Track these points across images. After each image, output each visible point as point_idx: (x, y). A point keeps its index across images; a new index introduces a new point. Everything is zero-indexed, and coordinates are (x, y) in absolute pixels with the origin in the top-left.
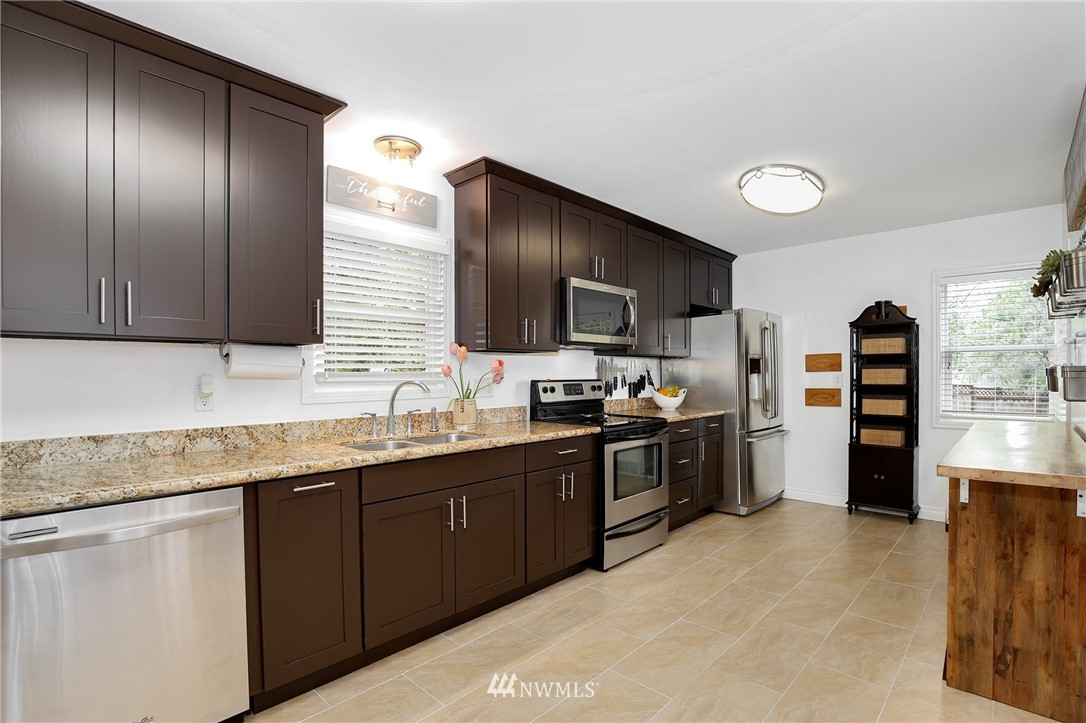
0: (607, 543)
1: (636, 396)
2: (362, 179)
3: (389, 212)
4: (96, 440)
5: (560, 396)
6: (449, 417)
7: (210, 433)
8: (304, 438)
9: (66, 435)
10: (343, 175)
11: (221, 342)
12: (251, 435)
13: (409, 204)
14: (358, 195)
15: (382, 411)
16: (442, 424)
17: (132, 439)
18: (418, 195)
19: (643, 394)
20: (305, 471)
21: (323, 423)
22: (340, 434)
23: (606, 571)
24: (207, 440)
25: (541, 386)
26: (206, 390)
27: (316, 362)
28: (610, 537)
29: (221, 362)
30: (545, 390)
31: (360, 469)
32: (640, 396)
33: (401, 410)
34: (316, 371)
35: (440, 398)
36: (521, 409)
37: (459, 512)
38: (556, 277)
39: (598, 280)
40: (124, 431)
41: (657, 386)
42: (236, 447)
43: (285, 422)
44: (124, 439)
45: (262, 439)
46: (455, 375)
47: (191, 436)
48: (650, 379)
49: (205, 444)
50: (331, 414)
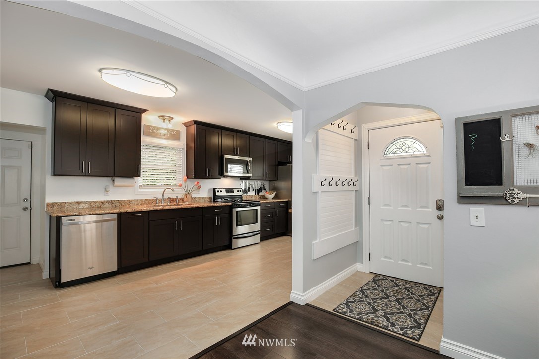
0: (233, 240)
1: (258, 194)
2: (155, 127)
3: (163, 137)
4: (79, 203)
5: (224, 193)
6: (182, 200)
7: (108, 202)
8: (135, 204)
9: (71, 201)
10: (149, 127)
11: (112, 177)
12: (120, 203)
13: (170, 134)
14: (154, 132)
15: (160, 197)
16: (181, 201)
17: (87, 203)
18: (173, 131)
19: (261, 194)
20: (133, 210)
21: (141, 200)
22: (147, 203)
23: (234, 249)
24: (107, 204)
25: (216, 190)
26: (107, 190)
27: (139, 182)
28: (234, 238)
29: (112, 182)
30: (218, 191)
31: (149, 211)
32: (259, 194)
33: (166, 196)
34: (139, 184)
35: (179, 193)
36: (211, 198)
37: (179, 225)
38: (220, 154)
39: (237, 155)
40: (86, 201)
41: (267, 190)
42: (115, 206)
43: (130, 199)
44: (85, 203)
45: (123, 204)
46: (183, 186)
47: (103, 202)
48: (264, 188)
49: (107, 205)
50: (144, 197)
